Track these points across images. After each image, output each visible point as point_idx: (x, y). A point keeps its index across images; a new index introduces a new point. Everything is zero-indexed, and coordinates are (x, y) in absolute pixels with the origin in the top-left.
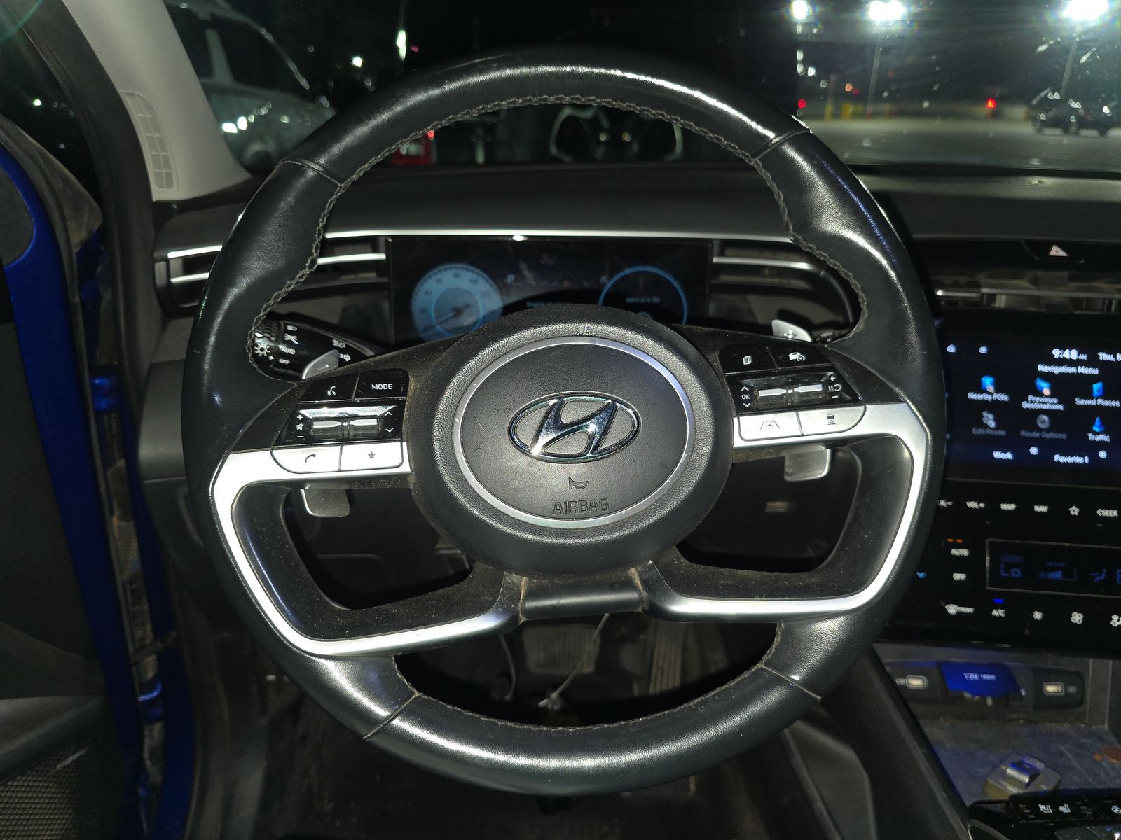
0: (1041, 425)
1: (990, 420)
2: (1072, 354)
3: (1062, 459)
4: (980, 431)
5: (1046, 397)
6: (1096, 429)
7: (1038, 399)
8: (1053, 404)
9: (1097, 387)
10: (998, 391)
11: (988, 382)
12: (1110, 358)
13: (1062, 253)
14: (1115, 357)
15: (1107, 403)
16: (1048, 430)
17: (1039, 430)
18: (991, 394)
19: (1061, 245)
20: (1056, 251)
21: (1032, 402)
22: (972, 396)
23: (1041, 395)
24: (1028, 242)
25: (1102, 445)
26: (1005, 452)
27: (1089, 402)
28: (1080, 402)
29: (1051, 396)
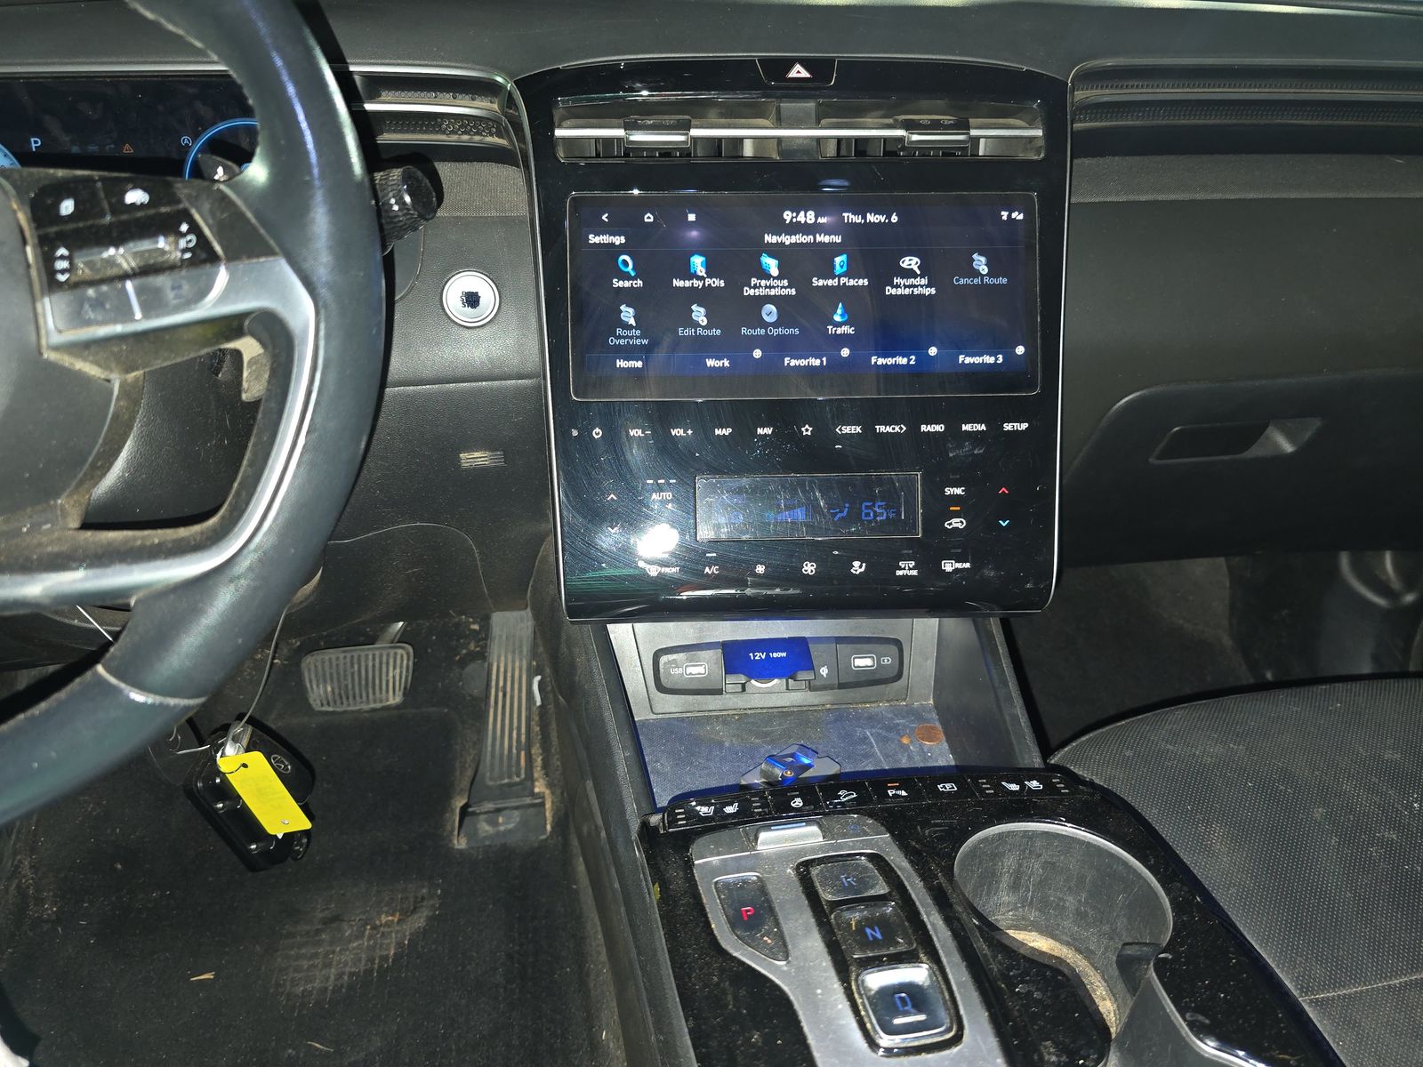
0: (767, 319)
1: (699, 314)
2: (808, 217)
3: (794, 363)
4: (689, 332)
5: (774, 278)
6: (837, 318)
7: (763, 283)
8: (782, 289)
9: (840, 260)
10: (710, 274)
11: (698, 263)
12: (857, 219)
13: (805, 74)
14: (864, 217)
15: (852, 282)
16: (775, 325)
17: (765, 325)
18: (701, 278)
19: (806, 63)
20: (798, 72)
21: (755, 287)
22: (677, 283)
23: (768, 276)
24: (762, 60)
25: (843, 340)
26: (720, 359)
27: (830, 282)
28: (818, 282)
29: (779, 278)
